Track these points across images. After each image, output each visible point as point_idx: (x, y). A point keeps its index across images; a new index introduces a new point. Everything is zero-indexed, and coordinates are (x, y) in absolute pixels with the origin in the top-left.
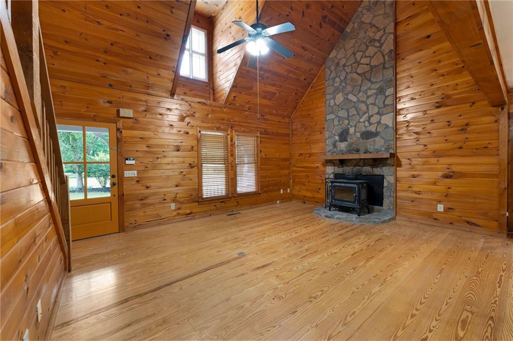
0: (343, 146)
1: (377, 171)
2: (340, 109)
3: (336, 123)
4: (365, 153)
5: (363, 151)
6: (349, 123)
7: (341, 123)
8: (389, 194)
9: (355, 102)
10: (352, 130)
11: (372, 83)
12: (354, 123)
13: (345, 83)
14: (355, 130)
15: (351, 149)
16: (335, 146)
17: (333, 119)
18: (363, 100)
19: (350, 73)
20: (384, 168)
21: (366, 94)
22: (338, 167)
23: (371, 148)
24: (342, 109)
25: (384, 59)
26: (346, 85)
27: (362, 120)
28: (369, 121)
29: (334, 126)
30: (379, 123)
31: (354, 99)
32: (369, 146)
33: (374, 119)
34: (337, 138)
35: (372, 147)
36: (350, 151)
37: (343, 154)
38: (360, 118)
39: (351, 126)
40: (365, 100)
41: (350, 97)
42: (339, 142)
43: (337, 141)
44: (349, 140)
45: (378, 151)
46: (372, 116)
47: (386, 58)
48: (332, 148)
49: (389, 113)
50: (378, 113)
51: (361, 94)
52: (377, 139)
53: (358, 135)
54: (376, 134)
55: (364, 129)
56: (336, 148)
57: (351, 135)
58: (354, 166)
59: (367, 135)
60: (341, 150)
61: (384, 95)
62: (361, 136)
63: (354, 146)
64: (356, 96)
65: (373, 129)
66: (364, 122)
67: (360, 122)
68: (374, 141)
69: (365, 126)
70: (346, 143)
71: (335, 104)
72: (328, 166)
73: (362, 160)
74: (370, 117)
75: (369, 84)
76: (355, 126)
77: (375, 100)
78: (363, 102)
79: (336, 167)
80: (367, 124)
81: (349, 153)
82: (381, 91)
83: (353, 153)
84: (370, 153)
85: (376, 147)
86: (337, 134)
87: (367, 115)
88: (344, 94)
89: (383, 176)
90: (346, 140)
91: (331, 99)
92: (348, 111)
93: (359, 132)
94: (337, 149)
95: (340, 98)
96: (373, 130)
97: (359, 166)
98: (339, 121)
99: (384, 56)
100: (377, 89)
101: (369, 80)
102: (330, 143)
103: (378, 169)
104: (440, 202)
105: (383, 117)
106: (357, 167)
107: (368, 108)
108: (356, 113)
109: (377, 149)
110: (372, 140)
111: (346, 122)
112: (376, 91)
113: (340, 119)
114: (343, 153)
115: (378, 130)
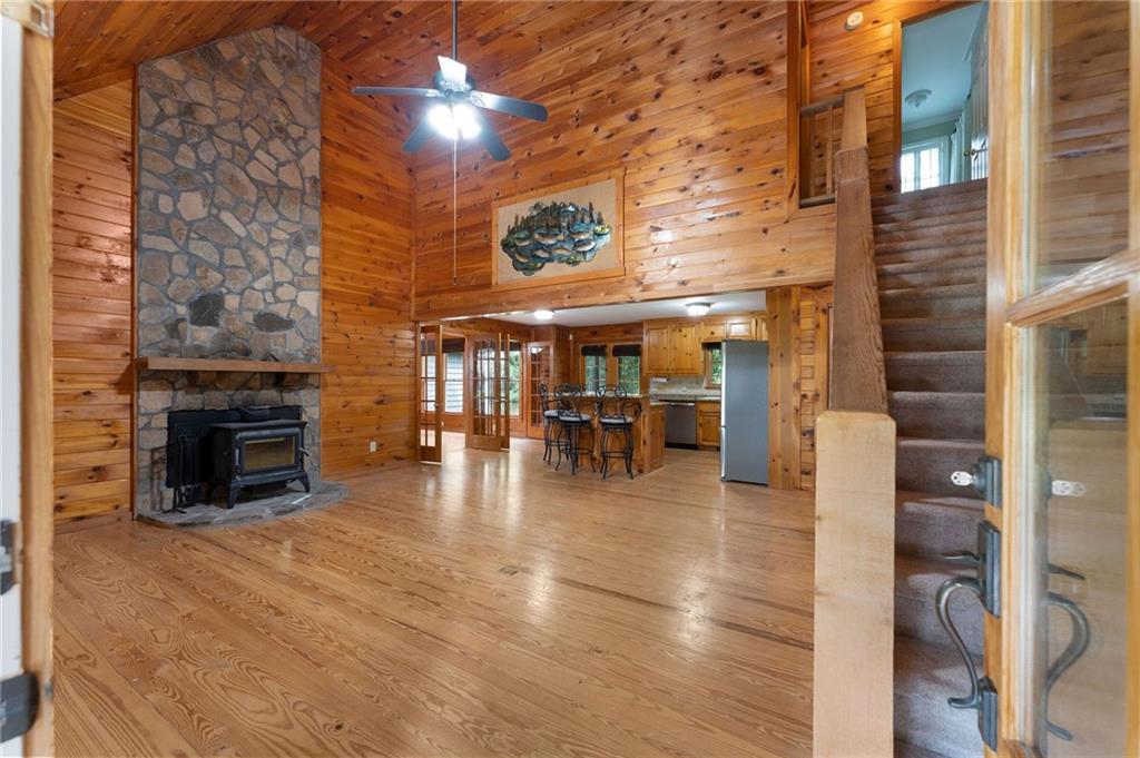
0: (204, 335)
1: (290, 398)
2: (193, 235)
3: (180, 265)
4: (263, 360)
5: (261, 356)
6: (224, 281)
7: (198, 272)
8: (310, 441)
9: (239, 237)
10: (231, 302)
11: (282, 217)
12: (239, 287)
13: (213, 176)
14: (241, 303)
15: (228, 347)
16: (174, 329)
17: (170, 256)
18: (258, 240)
19: (228, 160)
20: (302, 393)
21: (269, 232)
22: (187, 393)
23: (278, 350)
24: (202, 238)
25: (304, 185)
26: (214, 183)
27: (257, 285)
28: (273, 291)
29: (174, 275)
30: (293, 302)
31: (239, 230)
32: (273, 347)
33: (285, 292)
34: (182, 310)
35: (280, 349)
36: (224, 353)
37: (202, 357)
38: (255, 279)
39: (229, 291)
40: (265, 244)
41: (227, 217)
42: (193, 323)
43: (183, 320)
44: (222, 323)
45: (291, 358)
46: (280, 284)
47: (308, 186)
48: (163, 337)
49: (311, 290)
50: (291, 283)
51: (255, 226)
52: (290, 334)
53: (249, 317)
54: (287, 324)
55: (261, 307)
56: (179, 337)
57: (229, 312)
58: (237, 390)
59: (269, 322)
60: (198, 348)
61: (304, 251)
62: (254, 320)
63: (236, 340)
64: (245, 226)
65: (282, 311)
66: (263, 291)
67: (254, 289)
68: (284, 337)
69: (265, 300)
70: (215, 330)
71: (176, 214)
72: (150, 389)
73: (258, 376)
74: (277, 285)
75: (275, 217)
76: (241, 293)
77: (287, 254)
78: (260, 246)
79: (180, 393)
80: (269, 298)
81: (224, 356)
82: (297, 242)
83: (232, 358)
84: (277, 360)
85: (287, 350)
86: (183, 300)
87: (268, 278)
88: (208, 201)
89: (300, 406)
90: (211, 321)
91: (163, 192)
92: (220, 248)
93: (248, 309)
94: (182, 342)
95: (193, 205)
96: (284, 315)
97: (251, 389)
98: (193, 268)
99: (303, 179)
100: (291, 234)
101: (275, 206)
102: (152, 321)
103: (292, 394)
104: (372, 439)
105: (301, 294)
106: (246, 392)
107: (271, 264)
108: (243, 264)
109: (290, 355)
110: (281, 333)
111: (215, 277)
112: (288, 237)
113: (194, 263)
114: (205, 354)
115: (291, 316)
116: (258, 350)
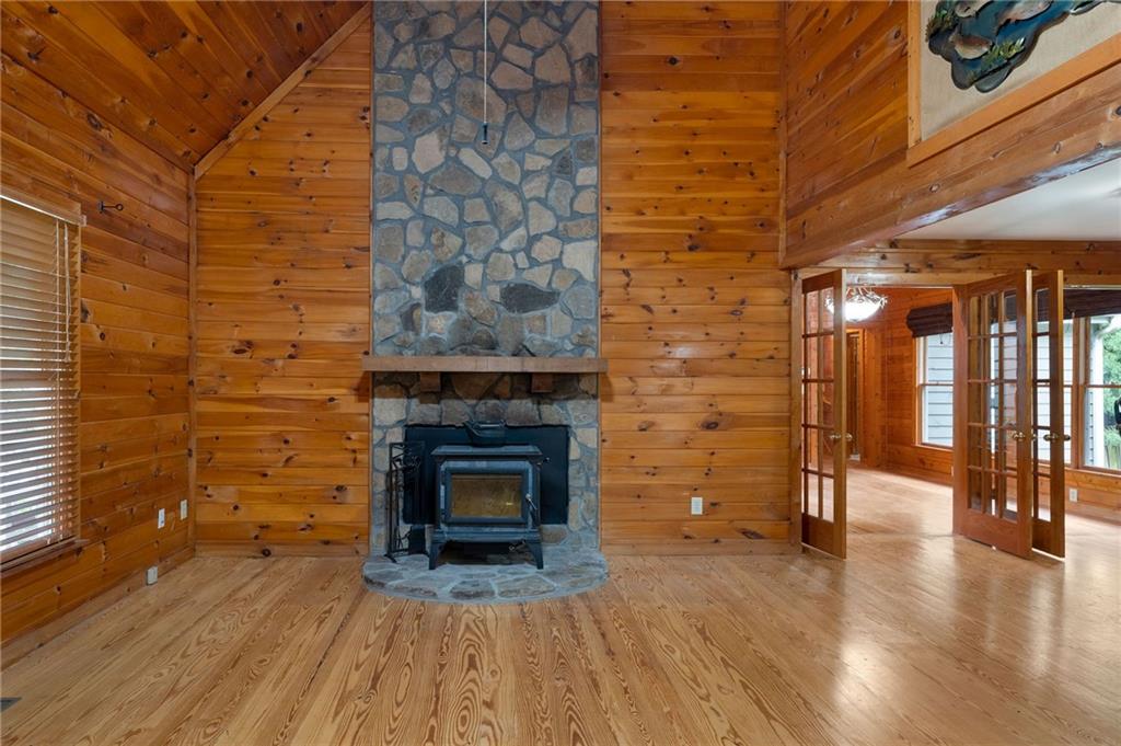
0: (440, 324)
1: (552, 413)
2: (429, 191)
3: (415, 236)
4: (514, 355)
5: (511, 348)
6: (463, 246)
7: (434, 239)
8: (582, 483)
9: (483, 179)
10: (473, 274)
11: (541, 135)
12: (482, 251)
13: (452, 104)
14: (484, 274)
15: (469, 338)
16: (409, 321)
17: (404, 223)
18: (508, 179)
19: (468, 75)
20: (570, 405)
21: (521, 163)
22: (422, 402)
23: (534, 339)
24: (440, 192)
25: (573, 75)
26: (453, 112)
27: (506, 245)
28: (528, 251)
29: (409, 248)
30: (557, 263)
31: (484, 171)
32: (527, 334)
33: (546, 249)
34: (418, 293)
35: (538, 336)
36: (466, 346)
37: (439, 353)
38: (502, 237)
39: (471, 260)
40: (517, 183)
41: (468, 157)
42: (428, 308)
43: (418, 305)
44: (462, 305)
45: (553, 350)
46: (537, 237)
47: (579, 72)
48: (397, 329)
49: (585, 239)
50: (554, 233)
51: (503, 158)
52: (552, 313)
53: (495, 292)
54: (547, 298)
55: (511, 276)
56: (414, 329)
57: (471, 290)
58: (480, 399)
59: (522, 297)
60: (435, 341)
61: (573, 181)
62: (503, 296)
63: (480, 328)
64: (489, 161)
65: (540, 278)
66: (513, 253)
67: (501, 251)
68: (544, 318)
69: (516, 265)
70: (452, 316)
71: (411, 168)
72: (384, 396)
73: (507, 379)
74: (533, 240)
75: (530, 136)
76: (485, 261)
77: (548, 191)
78: (510, 186)
79: (415, 402)
80: (522, 259)
81: (464, 352)
82: (564, 167)
83: (474, 354)
84: (533, 355)
85: (548, 338)
86: (418, 280)
87: (521, 231)
88: (445, 141)
89: (566, 426)
90: (450, 305)
91: (398, 144)
92: (459, 201)
93: (495, 282)
94: (417, 334)
95: (429, 151)
96: (542, 283)
97: (497, 397)
98: (428, 234)
99: (571, 65)
100: (552, 158)
101: (530, 121)
102: (388, 311)
103: (555, 406)
104: (695, 490)
105: (569, 248)
106: (492, 402)
107: (525, 209)
108: (487, 218)
109: (550, 345)
110: (538, 313)
111: (454, 241)
112: (549, 162)
113: (430, 226)
114: (442, 349)
115: (554, 286)
116: (507, 340)
